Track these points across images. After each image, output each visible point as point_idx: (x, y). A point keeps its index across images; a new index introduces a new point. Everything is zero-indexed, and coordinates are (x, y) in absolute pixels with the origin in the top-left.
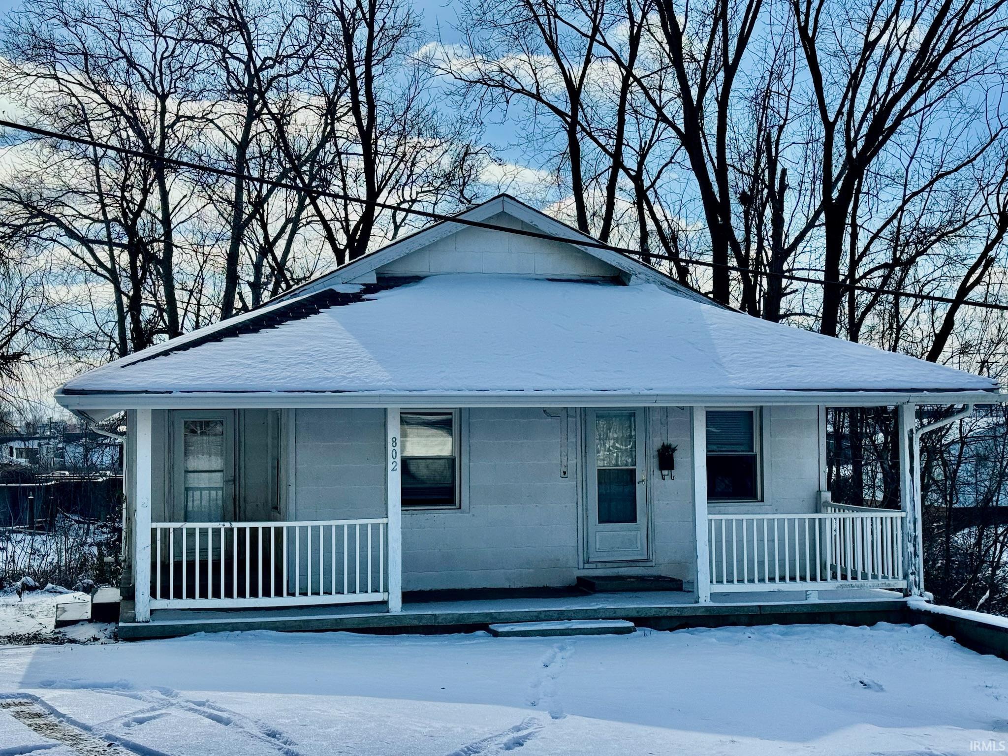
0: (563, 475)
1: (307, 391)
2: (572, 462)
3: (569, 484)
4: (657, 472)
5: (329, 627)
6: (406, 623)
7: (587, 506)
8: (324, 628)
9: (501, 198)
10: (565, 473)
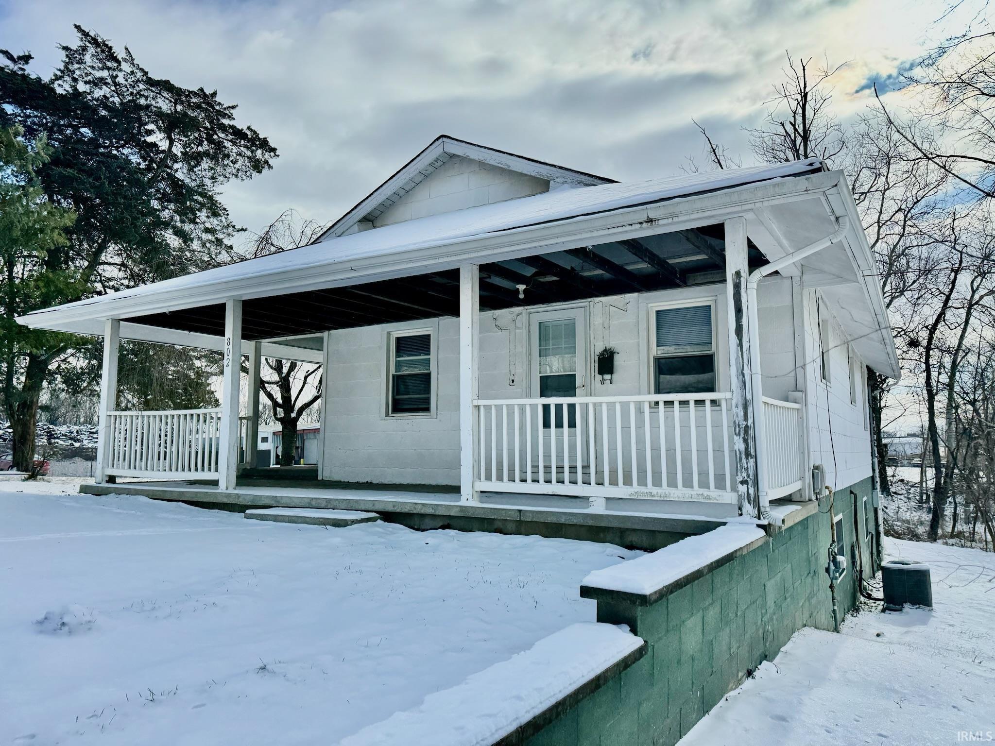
0: (511, 383)
2: (519, 371)
3: (516, 391)
4: (599, 377)
9: (441, 140)
10: (513, 381)
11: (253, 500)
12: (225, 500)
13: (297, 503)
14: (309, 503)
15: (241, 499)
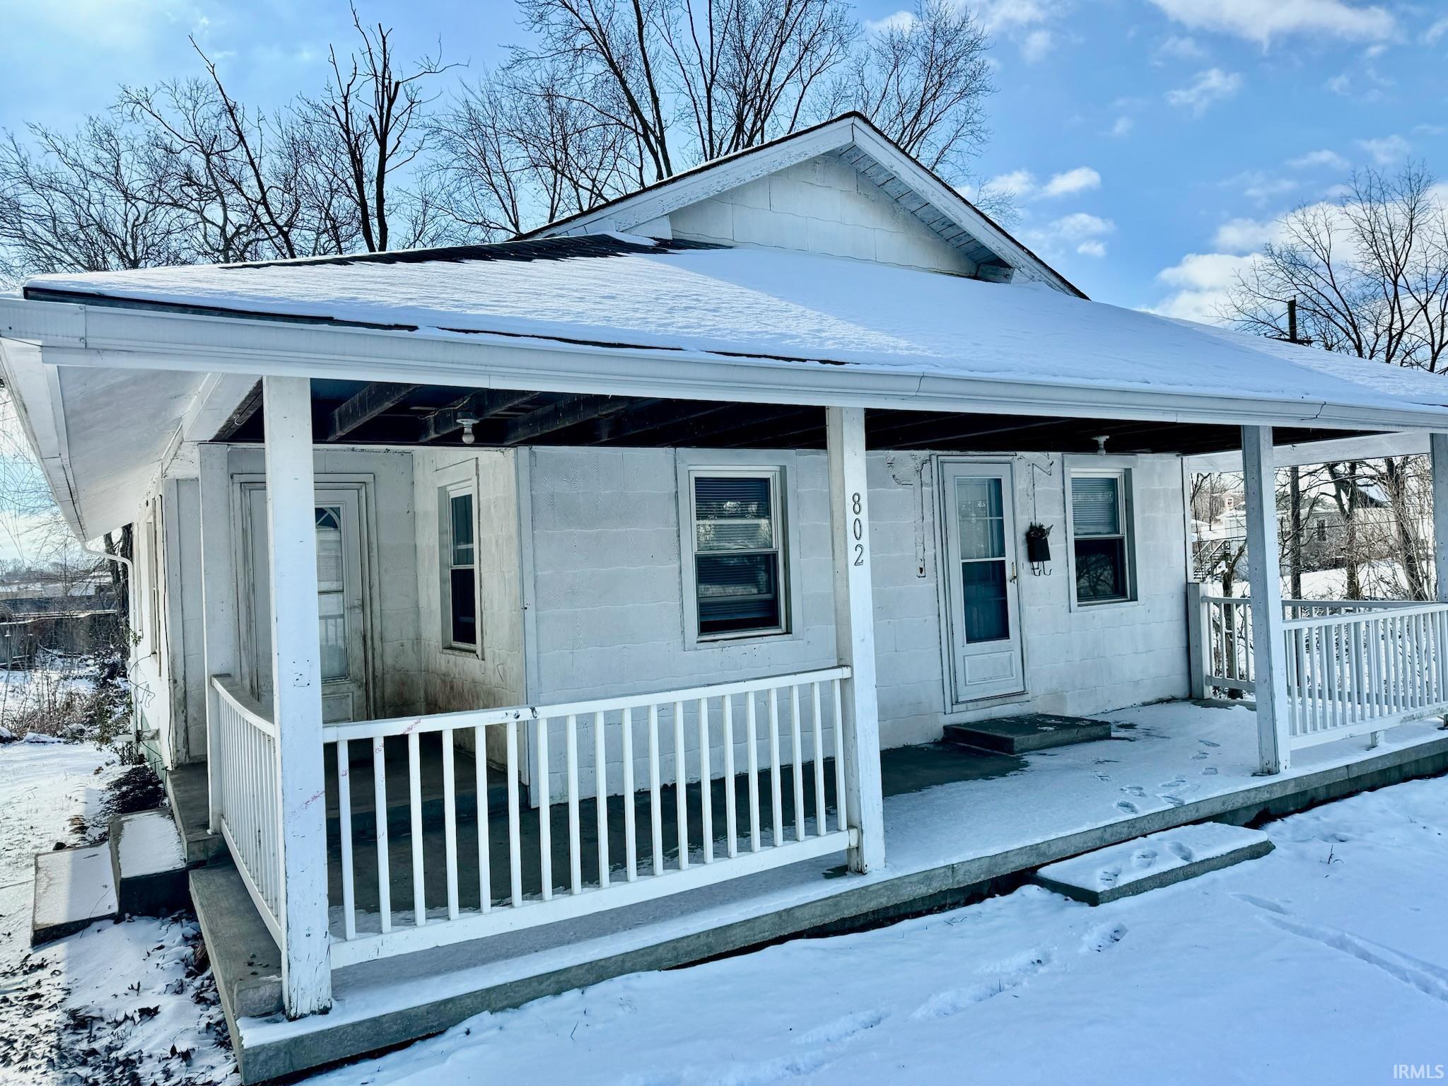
0: (919, 574)
1: (766, 356)
2: (930, 553)
3: (927, 586)
4: (1027, 565)
5: (767, 936)
6: (908, 893)
7: (951, 619)
8: (759, 938)
9: (851, 120)
10: (921, 569)
11: (989, 871)
12: (923, 890)
13: (1079, 844)
14: (1101, 839)
15: (960, 877)
